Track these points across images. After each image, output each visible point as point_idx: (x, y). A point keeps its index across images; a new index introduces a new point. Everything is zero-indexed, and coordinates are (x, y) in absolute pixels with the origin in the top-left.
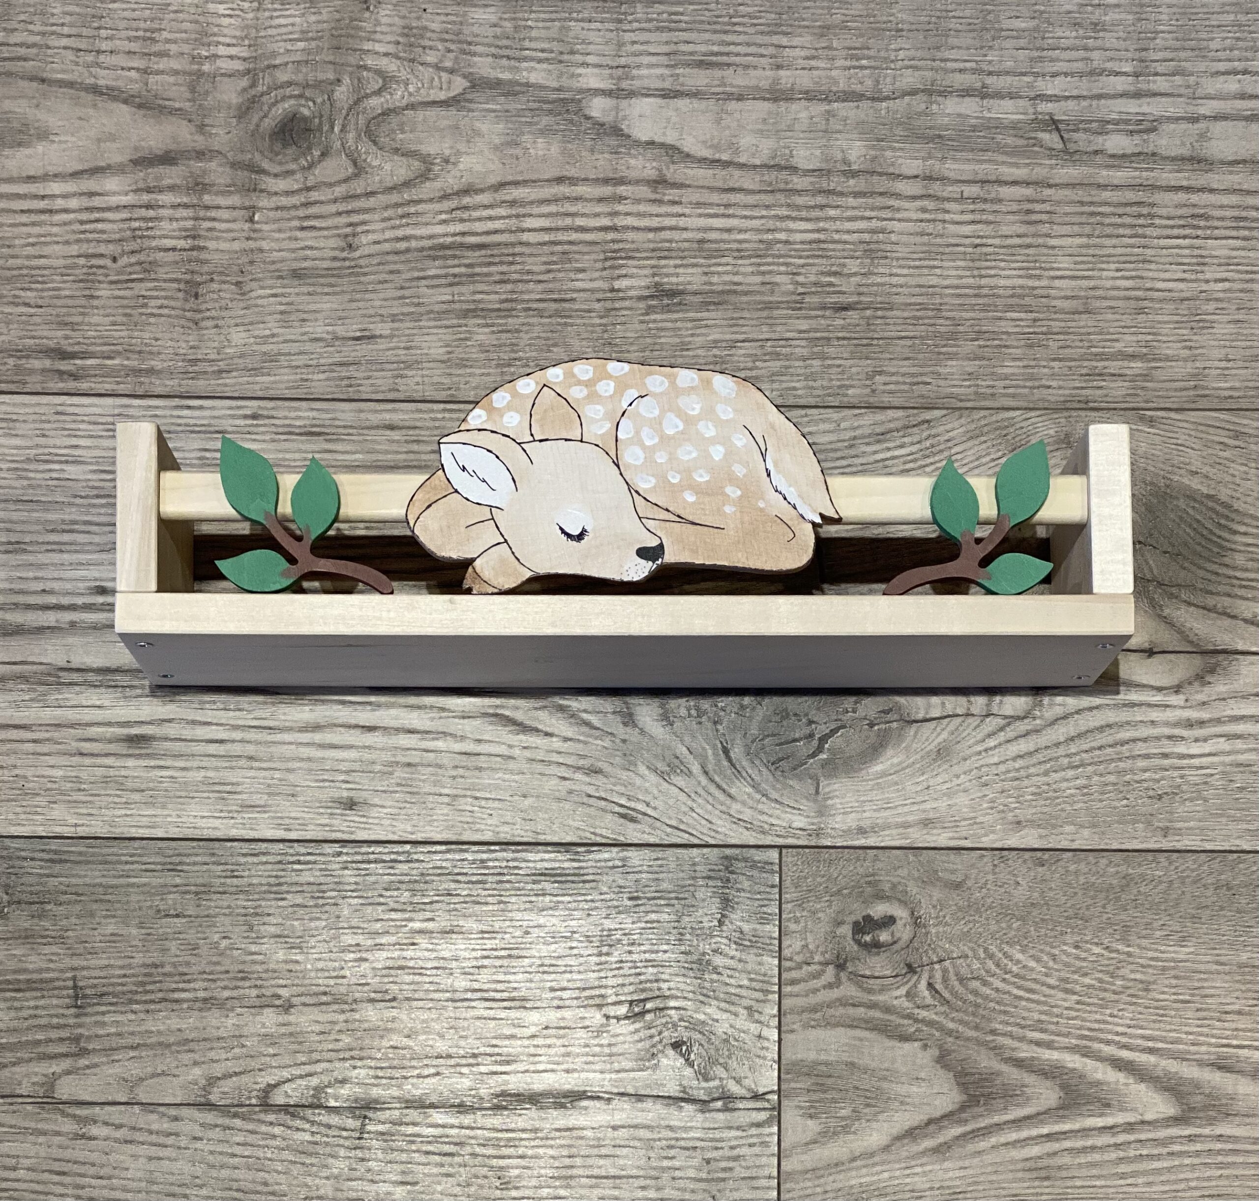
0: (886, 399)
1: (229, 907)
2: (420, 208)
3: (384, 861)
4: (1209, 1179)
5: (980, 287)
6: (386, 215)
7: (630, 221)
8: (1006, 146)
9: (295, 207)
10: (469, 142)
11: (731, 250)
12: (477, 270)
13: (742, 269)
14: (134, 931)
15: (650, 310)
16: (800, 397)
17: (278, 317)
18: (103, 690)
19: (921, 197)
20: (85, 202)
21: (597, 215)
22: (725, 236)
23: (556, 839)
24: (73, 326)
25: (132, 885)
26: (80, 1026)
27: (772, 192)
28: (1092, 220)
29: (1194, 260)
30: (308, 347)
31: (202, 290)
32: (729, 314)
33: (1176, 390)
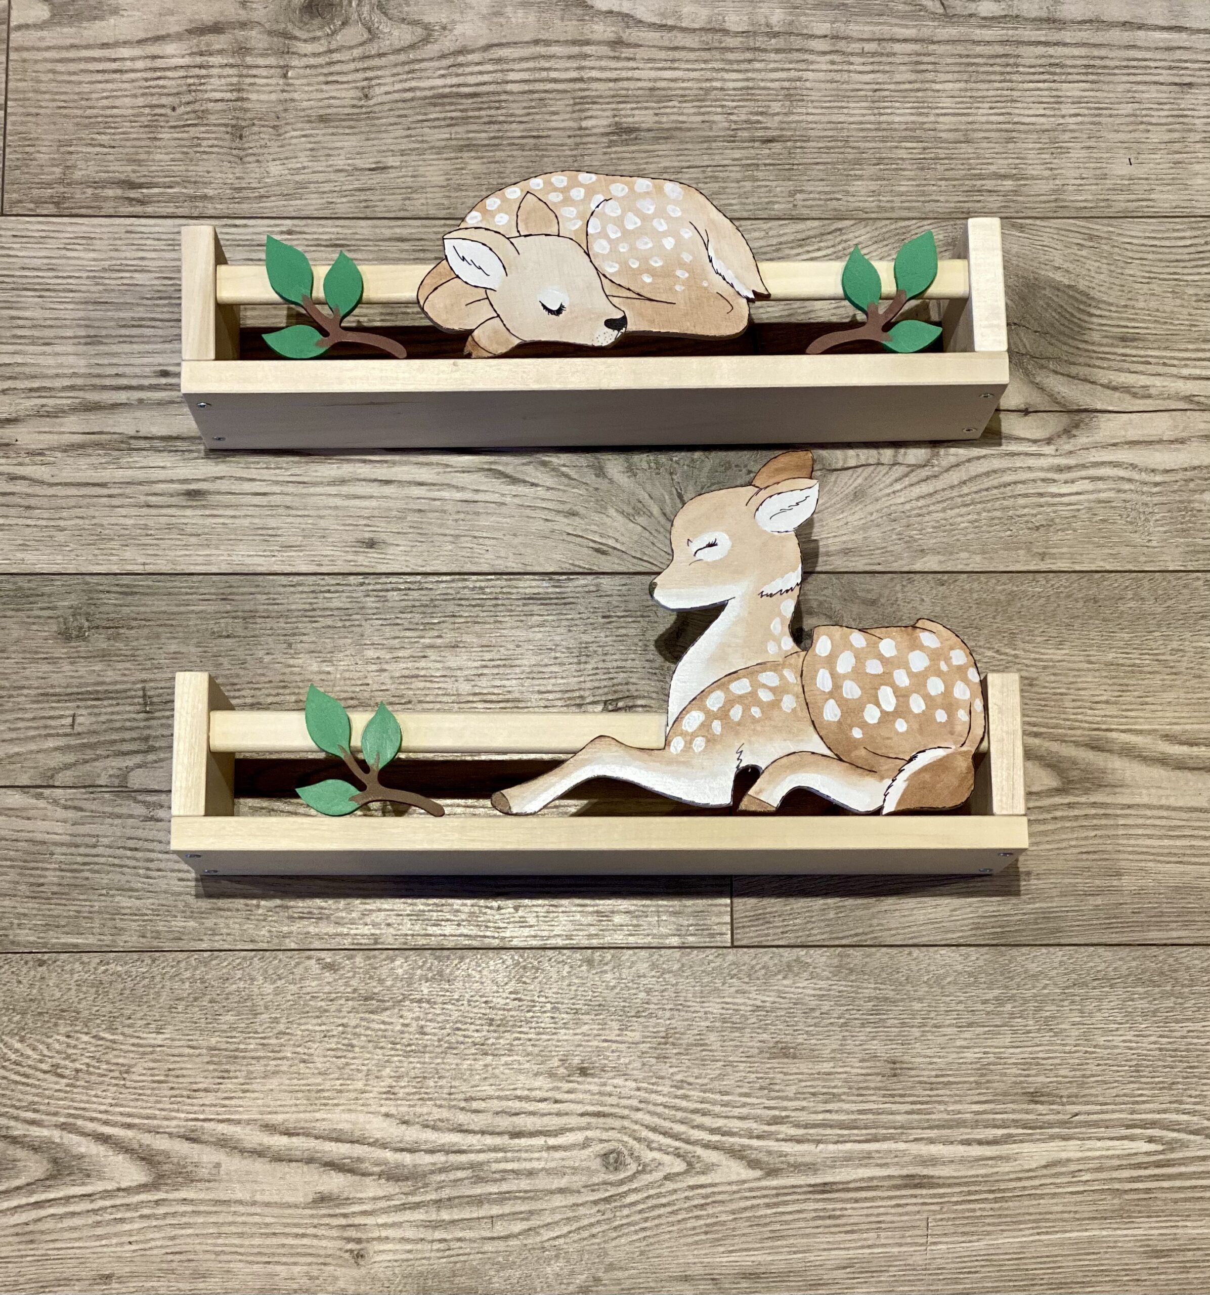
0: (806, 212)
1: (271, 629)
2: (423, 65)
3: (400, 590)
4: (1086, 838)
5: (880, 123)
6: (395, 71)
7: (594, 74)
8: (898, 11)
9: (321, 66)
10: (462, 13)
11: (676, 95)
12: (471, 114)
13: (685, 111)
14: (193, 650)
15: (611, 144)
16: (735, 211)
17: (308, 153)
18: (166, 454)
19: (830, 52)
20: (149, 63)
21: (567, 69)
22: (672, 85)
23: (541, 570)
24: (139, 162)
25: (192, 612)
26: (149, 727)
27: (709, 49)
28: (970, 69)
29: (1052, 100)
30: (333, 176)
31: (246, 132)
32: (677, 146)
33: (1041, 202)
